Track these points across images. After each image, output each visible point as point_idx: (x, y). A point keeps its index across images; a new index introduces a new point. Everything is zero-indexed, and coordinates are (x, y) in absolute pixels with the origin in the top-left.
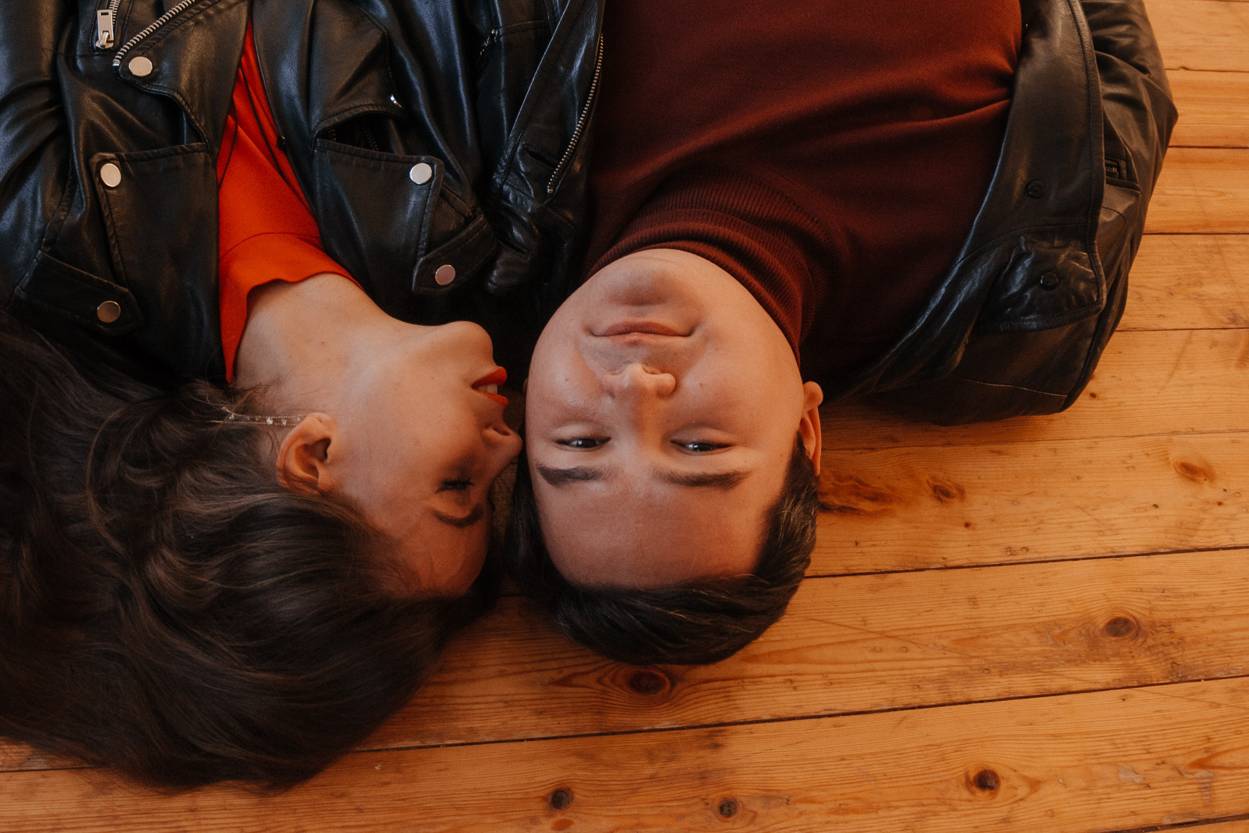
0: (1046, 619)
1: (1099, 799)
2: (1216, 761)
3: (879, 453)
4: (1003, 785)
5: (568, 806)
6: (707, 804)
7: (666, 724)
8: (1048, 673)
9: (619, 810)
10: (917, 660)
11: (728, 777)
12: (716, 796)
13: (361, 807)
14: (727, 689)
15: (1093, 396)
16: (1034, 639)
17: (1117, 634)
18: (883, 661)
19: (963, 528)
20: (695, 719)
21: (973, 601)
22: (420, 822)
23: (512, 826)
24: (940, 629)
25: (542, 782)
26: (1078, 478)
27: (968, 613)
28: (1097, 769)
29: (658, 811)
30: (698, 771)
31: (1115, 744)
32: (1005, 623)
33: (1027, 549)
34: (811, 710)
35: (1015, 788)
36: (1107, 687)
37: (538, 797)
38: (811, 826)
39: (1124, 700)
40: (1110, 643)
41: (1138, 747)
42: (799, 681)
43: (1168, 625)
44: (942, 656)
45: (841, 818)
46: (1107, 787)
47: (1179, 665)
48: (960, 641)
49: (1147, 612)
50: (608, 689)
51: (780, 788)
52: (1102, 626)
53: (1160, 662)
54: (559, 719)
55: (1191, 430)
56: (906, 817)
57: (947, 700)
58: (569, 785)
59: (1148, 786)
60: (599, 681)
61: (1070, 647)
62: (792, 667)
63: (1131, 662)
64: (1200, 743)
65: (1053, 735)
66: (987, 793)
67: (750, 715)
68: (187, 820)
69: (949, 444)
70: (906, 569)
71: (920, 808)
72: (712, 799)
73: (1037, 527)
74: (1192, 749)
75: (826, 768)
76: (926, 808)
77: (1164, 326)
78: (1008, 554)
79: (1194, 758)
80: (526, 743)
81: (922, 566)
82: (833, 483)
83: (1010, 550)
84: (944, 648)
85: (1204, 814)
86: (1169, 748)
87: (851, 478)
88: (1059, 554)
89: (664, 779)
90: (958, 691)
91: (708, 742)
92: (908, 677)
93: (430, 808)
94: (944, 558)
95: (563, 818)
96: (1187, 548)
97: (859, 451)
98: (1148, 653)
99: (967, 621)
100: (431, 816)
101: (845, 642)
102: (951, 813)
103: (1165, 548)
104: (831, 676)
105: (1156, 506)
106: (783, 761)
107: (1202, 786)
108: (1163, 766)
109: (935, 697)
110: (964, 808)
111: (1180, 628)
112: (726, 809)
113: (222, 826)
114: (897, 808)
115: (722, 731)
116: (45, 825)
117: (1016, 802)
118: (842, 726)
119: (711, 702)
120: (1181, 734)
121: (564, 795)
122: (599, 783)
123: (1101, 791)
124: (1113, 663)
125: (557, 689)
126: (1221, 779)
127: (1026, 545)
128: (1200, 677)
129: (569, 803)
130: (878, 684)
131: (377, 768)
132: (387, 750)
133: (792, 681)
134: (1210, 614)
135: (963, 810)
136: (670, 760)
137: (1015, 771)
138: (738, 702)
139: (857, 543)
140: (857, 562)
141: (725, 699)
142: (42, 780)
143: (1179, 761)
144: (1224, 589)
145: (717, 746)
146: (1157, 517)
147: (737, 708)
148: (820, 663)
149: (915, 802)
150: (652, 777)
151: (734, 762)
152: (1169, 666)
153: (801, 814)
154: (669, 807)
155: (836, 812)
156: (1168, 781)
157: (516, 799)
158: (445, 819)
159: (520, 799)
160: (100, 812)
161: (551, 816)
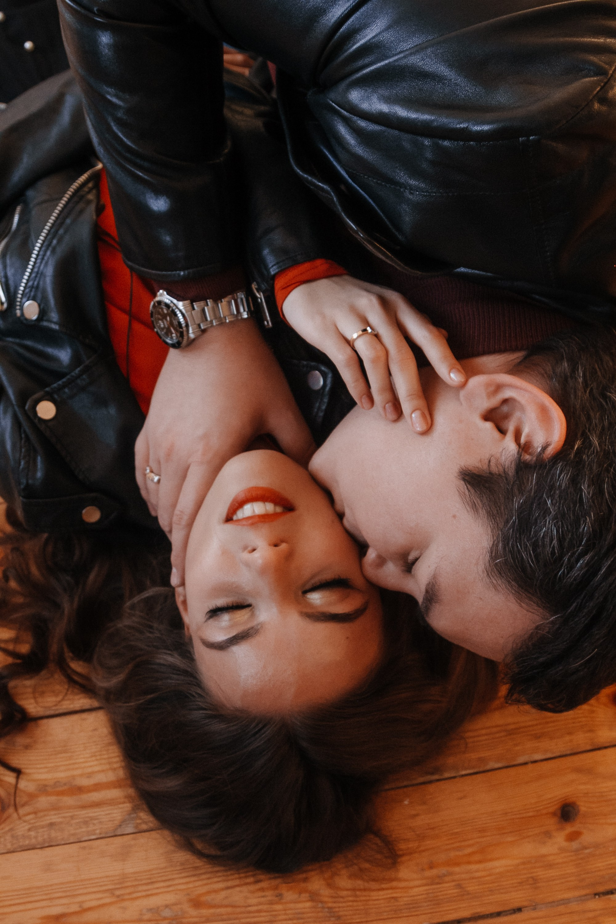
5: (576, 818)
22: (449, 847)
23: (529, 842)
25: (552, 798)
37: (547, 814)
50: (595, 709)
54: (555, 740)
58: (573, 799)
80: (530, 766)
93: (457, 833)
95: (573, 829)
100: (458, 840)
116: (141, 880)
121: (570, 808)
122: (601, 794)
129: (576, 815)
131: (406, 802)
132: (412, 785)
142: (132, 842)
157: (529, 817)
158: (471, 842)
159: (533, 816)
160: (182, 864)
161: (562, 829)
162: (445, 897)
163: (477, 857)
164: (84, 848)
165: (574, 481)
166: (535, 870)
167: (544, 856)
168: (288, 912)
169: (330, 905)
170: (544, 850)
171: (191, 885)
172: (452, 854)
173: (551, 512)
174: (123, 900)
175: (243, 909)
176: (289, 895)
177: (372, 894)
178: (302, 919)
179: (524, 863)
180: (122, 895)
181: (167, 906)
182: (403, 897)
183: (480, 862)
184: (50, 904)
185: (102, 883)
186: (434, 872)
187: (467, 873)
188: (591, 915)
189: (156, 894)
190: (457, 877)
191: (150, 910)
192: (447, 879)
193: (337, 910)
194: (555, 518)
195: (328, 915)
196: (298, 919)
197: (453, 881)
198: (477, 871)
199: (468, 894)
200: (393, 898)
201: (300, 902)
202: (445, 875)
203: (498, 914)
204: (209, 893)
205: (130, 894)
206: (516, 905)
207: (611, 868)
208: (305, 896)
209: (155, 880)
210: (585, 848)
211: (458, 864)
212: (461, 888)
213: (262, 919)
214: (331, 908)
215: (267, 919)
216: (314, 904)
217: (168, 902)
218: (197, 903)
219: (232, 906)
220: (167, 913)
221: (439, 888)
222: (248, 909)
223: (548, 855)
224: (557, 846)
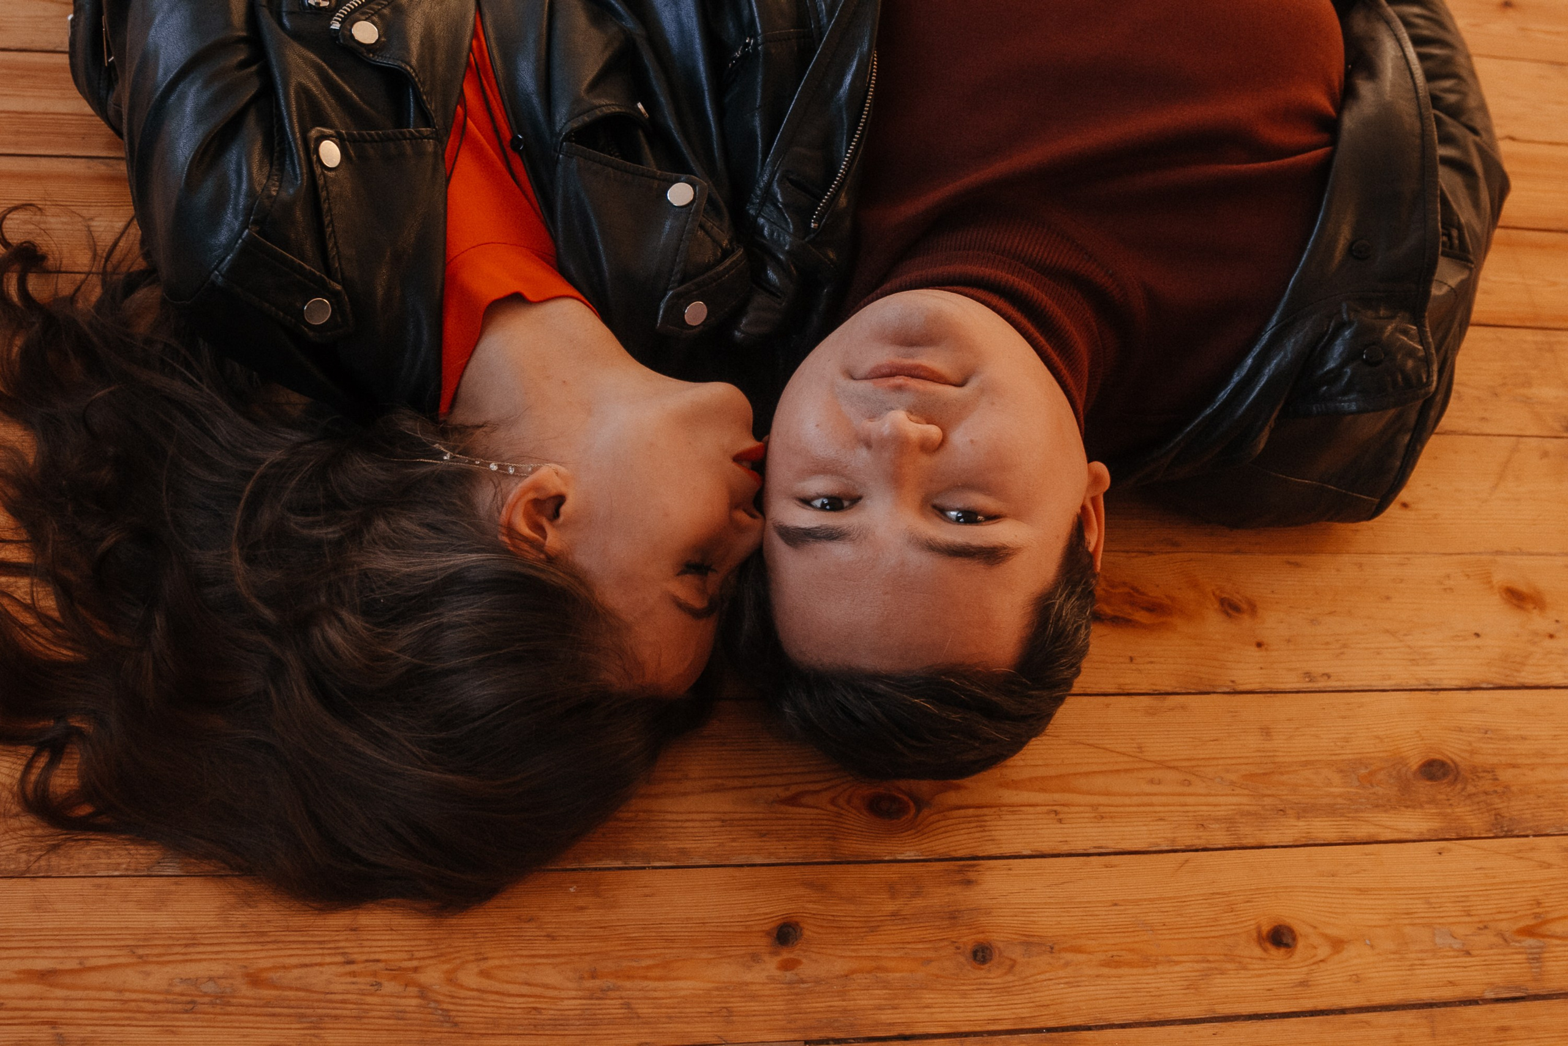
0: (1350, 757)
1: (1412, 965)
2: (1545, 929)
3: (1156, 557)
4: (1301, 943)
5: (795, 943)
6: (958, 948)
7: (909, 855)
8: (1354, 819)
9: (857, 951)
10: (1201, 795)
11: (982, 919)
12: (969, 940)
13: (554, 934)
14: (981, 818)
15: (1405, 505)
16: (1336, 778)
17: (1431, 777)
18: (1162, 794)
19: (1254, 648)
20: (942, 851)
21: (1266, 732)
22: (621, 954)
23: (728, 963)
24: (1229, 761)
25: (767, 914)
26: (1388, 598)
27: (1262, 746)
28: (1408, 930)
29: (901, 953)
30: (947, 910)
31: (1429, 903)
32: (1304, 759)
33: (1329, 676)
34: (1079, 846)
35: (1315, 948)
36: (1422, 838)
37: (758, 932)
38: (1079, 979)
39: (1440, 853)
40: (1424, 788)
41: (1457, 908)
42: (1064, 813)
43: (1491, 770)
44: (1230, 792)
45: (1113, 971)
46: (1422, 951)
47: (1503, 817)
48: (1251, 776)
49: (1466, 755)
50: (842, 812)
51: (1045, 934)
52: (1415, 767)
53: (1482, 813)
54: (785, 843)
55: (1518, 551)
56: (1188, 974)
57: (1236, 843)
58: (797, 919)
59: (1468, 953)
60: (833, 801)
61: (1380, 790)
62: (1057, 797)
63: (1449, 811)
64: (1529, 907)
65: (1360, 890)
66: (1282, 951)
67: (1007, 849)
68: (347, 940)
69: (1237, 552)
70: (1189, 691)
71: (1205, 965)
72: (964, 943)
73: (1339, 651)
74: (1520, 913)
75: (1097, 913)
76: (1212, 965)
77: (1488, 431)
78: (1307, 679)
79: (1522, 924)
80: (746, 869)
81: (1209, 689)
82: (1104, 589)
83: (1309, 676)
84: (1232, 783)
85: (1533, 988)
86: (1494, 911)
87: (1124, 584)
88: (1364, 683)
89: (908, 916)
90: (1249, 833)
91: (959, 877)
92: (1190, 814)
93: (632, 939)
94: (1233, 682)
95: (792, 956)
96: (1513, 684)
97: (1134, 554)
98: (1468, 802)
99: (1260, 754)
100: (635, 947)
101: (1118, 771)
102: (1242, 972)
103: (1489, 683)
104: (1101, 809)
105: (1477, 635)
106: (1045, 903)
107: (1531, 956)
108: (1486, 931)
109: (1221, 838)
110: (1256, 966)
111: (1506, 775)
112: (980, 954)
113: (389, 949)
114: (1177, 963)
115: (974, 866)
116: (179, 939)
117: (1314, 964)
118: (1115, 866)
119: (962, 832)
120: (1506, 896)
121: (791, 930)
122: (832, 918)
123: (1413, 956)
124: (1427, 811)
125: (783, 808)
126: (1553, 949)
127: (1327, 671)
128: (1529, 832)
129: (797, 940)
130: (1156, 821)
131: (572, 890)
132: (583, 870)
133: (1056, 813)
134: (1538, 761)
135: (1254, 970)
136: (914, 895)
137: (1315, 928)
138: (993, 833)
139: (1131, 659)
140: (1132, 680)
141: (979, 829)
142: (173, 888)
143: (1503, 926)
144: (1556, 733)
145: (969, 883)
146: (1478, 647)
147: (993, 840)
148: (1089, 793)
149: (1199, 958)
150: (894, 914)
151: (990, 902)
152: (1493, 817)
153: (1067, 964)
154: (913, 949)
155: (1107, 964)
156: (1492, 948)
157: (736, 932)
158: (651, 952)
159: (740, 932)
160: (243, 926)
161: (775, 953)
162: (606, 1016)
163: (656, 973)
164: (99, 886)
166: (732, 1000)
167: (747, 984)
168: (386, 1008)
169: (445, 1006)
170: (748, 977)
171: (251, 955)
172: (625, 964)
174: (146, 963)
175: (322, 996)
176: (390, 987)
177: (508, 999)
178: (402, 1019)
179: (717, 989)
180: (147, 955)
181: (211, 979)
182: (550, 1009)
183: (660, 979)
184: (36, 955)
185: (121, 937)
186: (597, 983)
187: (640, 991)
189: (200, 960)
190: (624, 994)
191: (185, 981)
192: (612, 994)
193: (454, 1013)
195: (442, 1019)
196: (399, 1019)
197: (621, 998)
198: (655, 990)
199: (639, 1017)
200: (535, 1009)
201: (405, 997)
202: (609, 989)
204: (275, 968)
205: (160, 955)
206: (699, 1040)
207: (831, 1012)
208: (413, 990)
209: (195, 942)
210: (803, 982)
211: (629, 978)
212: (629, 1008)
213: (347, 1013)
214: (448, 1010)
215: (355, 1013)
216: (423, 1002)
217: (212, 973)
218: (255, 980)
219: (307, 990)
220: (209, 987)
221: (599, 1005)
222: (329, 997)
223: (752, 983)
224: (766, 974)
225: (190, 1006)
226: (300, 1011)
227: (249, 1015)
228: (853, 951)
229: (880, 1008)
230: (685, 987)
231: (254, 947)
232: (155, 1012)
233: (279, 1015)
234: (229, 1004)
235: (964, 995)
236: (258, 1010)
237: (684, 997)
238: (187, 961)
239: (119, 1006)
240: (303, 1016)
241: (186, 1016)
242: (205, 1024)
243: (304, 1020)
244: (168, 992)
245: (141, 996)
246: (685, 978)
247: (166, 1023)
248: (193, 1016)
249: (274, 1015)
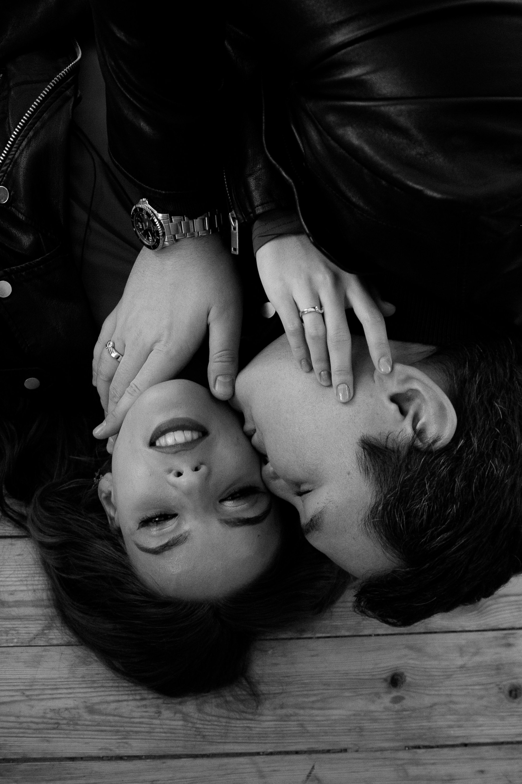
5: (402, 686)
6: (500, 689)
7: (475, 627)
9: (439, 690)
11: (516, 669)
12: (507, 683)
20: (493, 624)
22: (298, 693)
23: (361, 699)
25: (386, 667)
29: (466, 692)
30: (495, 663)
37: (380, 679)
58: (402, 670)
72: (504, 686)
80: (373, 638)
89: (471, 668)
91: (504, 642)
93: (306, 683)
95: (399, 694)
100: (306, 689)
112: (514, 693)
115: (513, 634)
116: (48, 685)
119: (506, 612)
121: (399, 678)
122: (424, 670)
129: (402, 684)
131: (270, 653)
132: (276, 639)
136: (476, 654)
142: (44, 653)
145: (509, 645)
150: (462, 667)
154: (473, 689)
157: (366, 679)
158: (315, 692)
159: (368, 679)
160: (83, 677)
161: (389, 693)
162: (289, 732)
163: (319, 705)
165: (452, 473)
166: (363, 722)
167: (372, 712)
168: (164, 727)
169: (198, 726)
170: (372, 707)
171: (88, 695)
172: (301, 700)
173: (427, 494)
174: (31, 700)
175: (128, 720)
176: (166, 714)
177: (233, 721)
178: (174, 733)
179: (354, 715)
180: (31, 695)
181: (66, 709)
182: (257, 727)
183: (321, 709)
185: (16, 684)
186: (284, 711)
187: (309, 716)
188: (400, 762)
189: (61, 698)
190: (300, 718)
191: (53, 710)
192: (293, 718)
193: (203, 730)
194: (429, 499)
195: (196, 733)
196: (171, 733)
197: (299, 721)
198: (317, 716)
199: (307, 732)
200: (248, 727)
201: (175, 720)
202: (291, 715)
203: (328, 751)
204: (101, 703)
205: (37, 695)
206: (343, 746)
207: (422, 729)
208: (179, 716)
209: (58, 687)
210: (405, 710)
211: (303, 708)
212: (303, 727)
213: (143, 729)
214: (198, 728)
215: (147, 730)
216: (186, 723)
217: (68, 706)
218: (91, 710)
219: (120, 716)
220: (66, 714)
221: (285, 725)
222: (132, 720)
223: (375, 712)
224: (382, 706)
225: (56, 726)
226: (116, 728)
227: (89, 731)
228: (436, 691)
229: (450, 727)
230: (336, 714)
231: (90, 690)
232: (37, 729)
233: (105, 731)
234: (77, 724)
235: (502, 718)
236: (94, 728)
237: (335, 720)
238: (53, 699)
239: (18, 726)
240: (118, 731)
241: (54, 731)
242: (65, 736)
243: (119, 734)
244: (43, 717)
245: (29, 720)
246: (336, 709)
247: (44, 736)
248: (58, 731)
249: (102, 731)
